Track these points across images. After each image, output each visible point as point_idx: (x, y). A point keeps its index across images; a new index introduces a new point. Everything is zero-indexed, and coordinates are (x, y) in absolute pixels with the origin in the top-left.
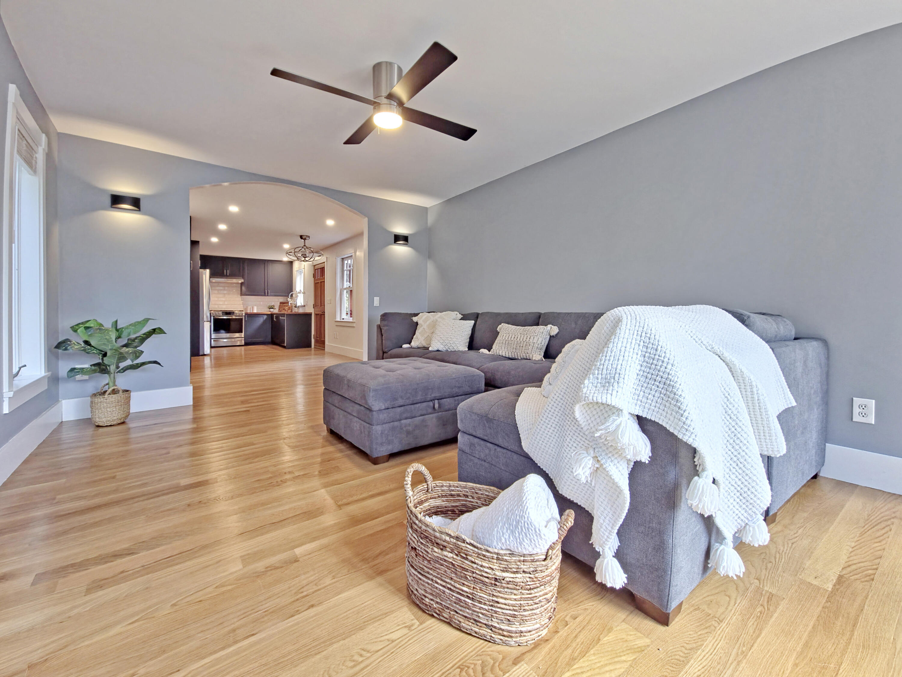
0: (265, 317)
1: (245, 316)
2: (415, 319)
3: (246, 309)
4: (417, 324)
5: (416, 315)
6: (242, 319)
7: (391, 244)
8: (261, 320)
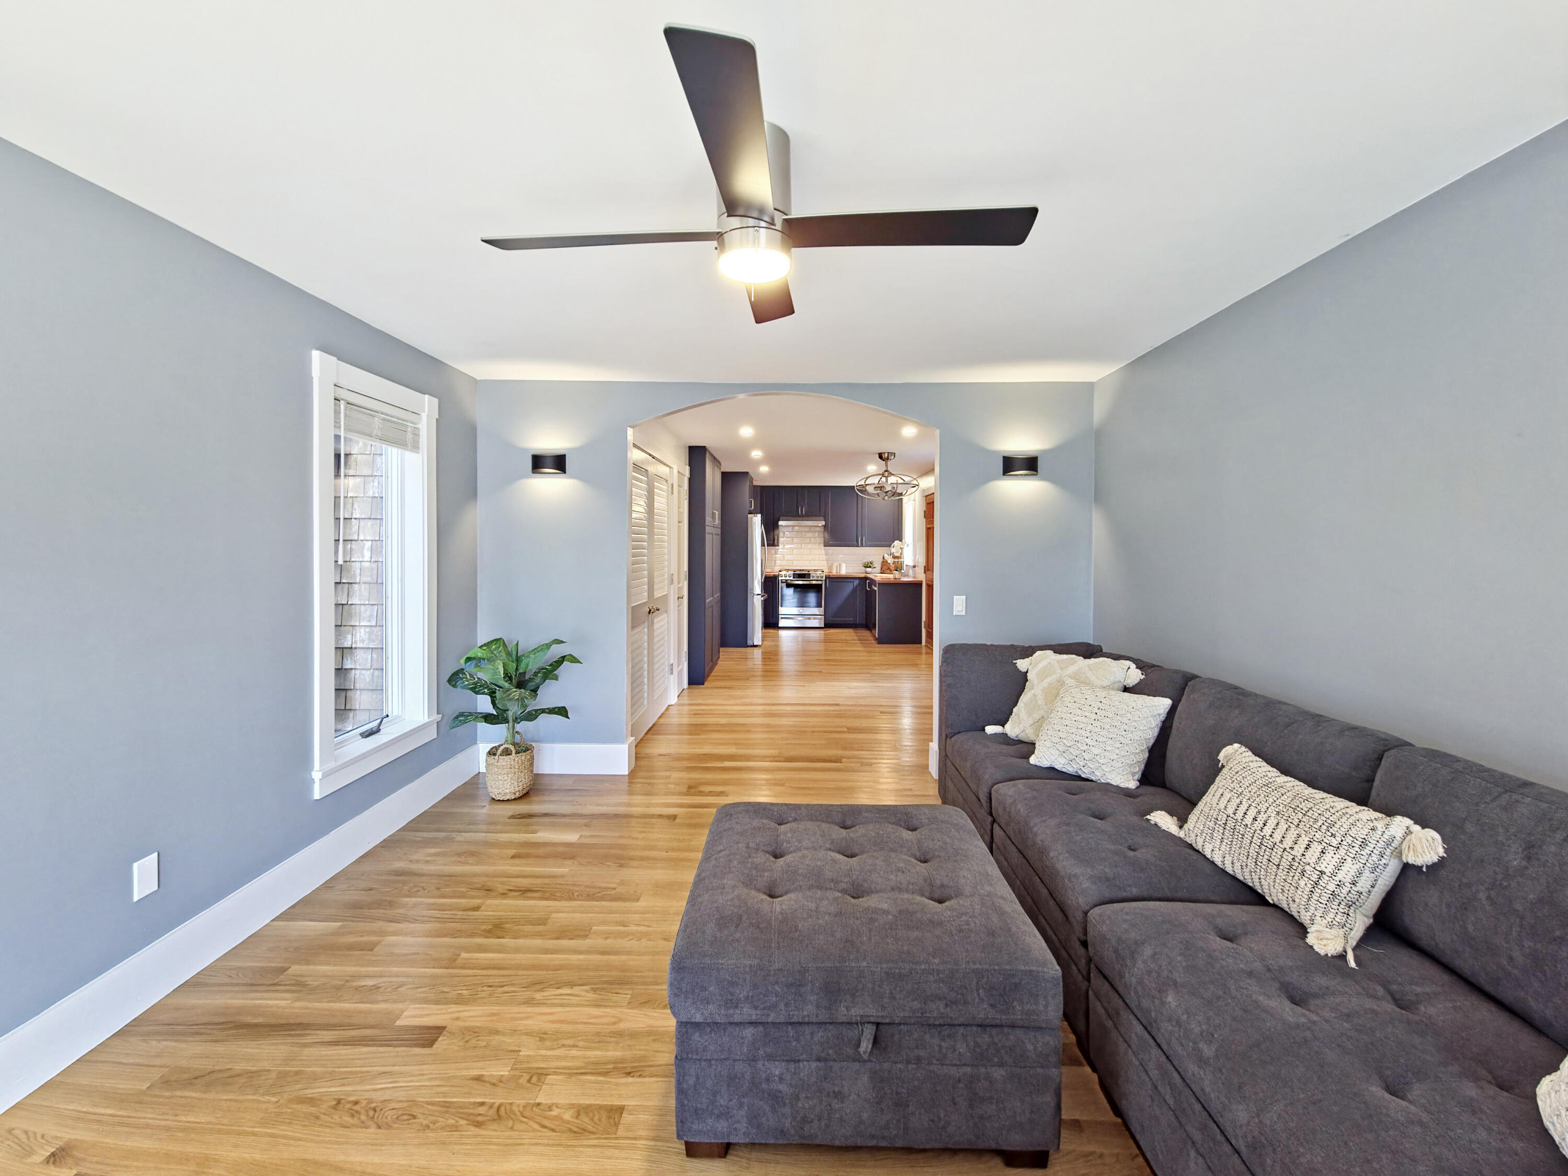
0: (856, 582)
1: (826, 580)
2: (1022, 664)
3: (830, 567)
4: (1023, 678)
5: (1028, 652)
6: (821, 585)
7: (996, 478)
8: (849, 588)
